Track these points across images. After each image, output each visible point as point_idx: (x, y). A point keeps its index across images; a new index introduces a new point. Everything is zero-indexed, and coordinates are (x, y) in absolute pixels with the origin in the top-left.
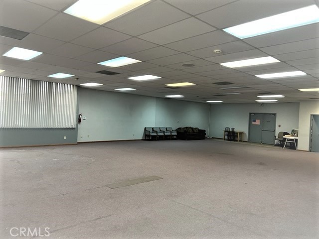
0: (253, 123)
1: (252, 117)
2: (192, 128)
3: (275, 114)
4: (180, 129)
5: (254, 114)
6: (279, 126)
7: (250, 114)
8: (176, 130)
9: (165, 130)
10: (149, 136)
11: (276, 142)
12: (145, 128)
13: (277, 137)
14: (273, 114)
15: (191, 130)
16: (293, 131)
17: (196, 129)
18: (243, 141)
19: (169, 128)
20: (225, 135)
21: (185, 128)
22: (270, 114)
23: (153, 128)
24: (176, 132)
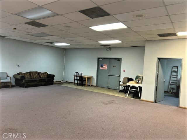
0: (101, 68)
1: (100, 62)
2: (39, 73)
3: (120, 59)
4: (18, 74)
5: (102, 59)
6: (124, 71)
7: (98, 59)
11: (121, 88)
13: (121, 83)
14: (119, 59)
16: (137, 77)
17: (45, 73)
18: (92, 86)
20: (75, 80)
21: (27, 73)
22: (116, 59)
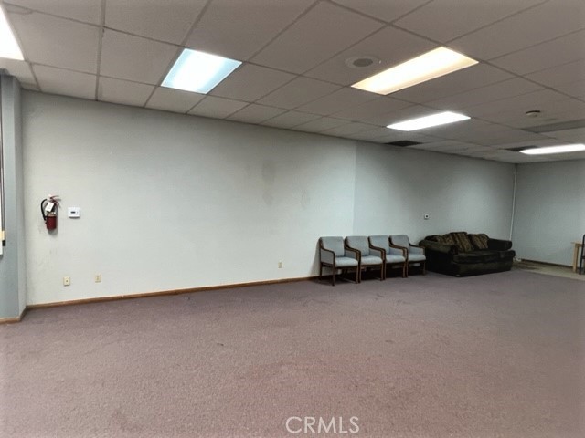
2: (470, 237)
4: (431, 239)
8: (421, 244)
9: (386, 246)
10: (333, 267)
12: (320, 241)
15: (466, 243)
17: (482, 236)
19: (400, 237)
21: (447, 236)
23: (346, 241)
24: (421, 250)
